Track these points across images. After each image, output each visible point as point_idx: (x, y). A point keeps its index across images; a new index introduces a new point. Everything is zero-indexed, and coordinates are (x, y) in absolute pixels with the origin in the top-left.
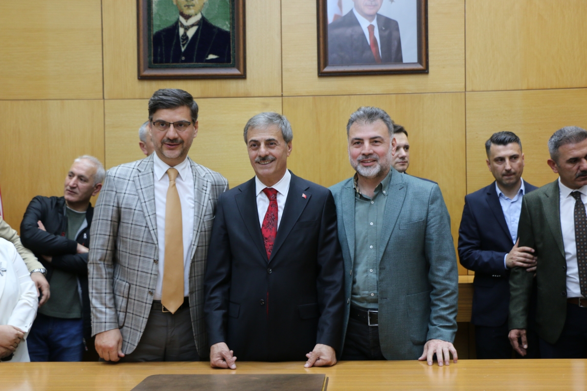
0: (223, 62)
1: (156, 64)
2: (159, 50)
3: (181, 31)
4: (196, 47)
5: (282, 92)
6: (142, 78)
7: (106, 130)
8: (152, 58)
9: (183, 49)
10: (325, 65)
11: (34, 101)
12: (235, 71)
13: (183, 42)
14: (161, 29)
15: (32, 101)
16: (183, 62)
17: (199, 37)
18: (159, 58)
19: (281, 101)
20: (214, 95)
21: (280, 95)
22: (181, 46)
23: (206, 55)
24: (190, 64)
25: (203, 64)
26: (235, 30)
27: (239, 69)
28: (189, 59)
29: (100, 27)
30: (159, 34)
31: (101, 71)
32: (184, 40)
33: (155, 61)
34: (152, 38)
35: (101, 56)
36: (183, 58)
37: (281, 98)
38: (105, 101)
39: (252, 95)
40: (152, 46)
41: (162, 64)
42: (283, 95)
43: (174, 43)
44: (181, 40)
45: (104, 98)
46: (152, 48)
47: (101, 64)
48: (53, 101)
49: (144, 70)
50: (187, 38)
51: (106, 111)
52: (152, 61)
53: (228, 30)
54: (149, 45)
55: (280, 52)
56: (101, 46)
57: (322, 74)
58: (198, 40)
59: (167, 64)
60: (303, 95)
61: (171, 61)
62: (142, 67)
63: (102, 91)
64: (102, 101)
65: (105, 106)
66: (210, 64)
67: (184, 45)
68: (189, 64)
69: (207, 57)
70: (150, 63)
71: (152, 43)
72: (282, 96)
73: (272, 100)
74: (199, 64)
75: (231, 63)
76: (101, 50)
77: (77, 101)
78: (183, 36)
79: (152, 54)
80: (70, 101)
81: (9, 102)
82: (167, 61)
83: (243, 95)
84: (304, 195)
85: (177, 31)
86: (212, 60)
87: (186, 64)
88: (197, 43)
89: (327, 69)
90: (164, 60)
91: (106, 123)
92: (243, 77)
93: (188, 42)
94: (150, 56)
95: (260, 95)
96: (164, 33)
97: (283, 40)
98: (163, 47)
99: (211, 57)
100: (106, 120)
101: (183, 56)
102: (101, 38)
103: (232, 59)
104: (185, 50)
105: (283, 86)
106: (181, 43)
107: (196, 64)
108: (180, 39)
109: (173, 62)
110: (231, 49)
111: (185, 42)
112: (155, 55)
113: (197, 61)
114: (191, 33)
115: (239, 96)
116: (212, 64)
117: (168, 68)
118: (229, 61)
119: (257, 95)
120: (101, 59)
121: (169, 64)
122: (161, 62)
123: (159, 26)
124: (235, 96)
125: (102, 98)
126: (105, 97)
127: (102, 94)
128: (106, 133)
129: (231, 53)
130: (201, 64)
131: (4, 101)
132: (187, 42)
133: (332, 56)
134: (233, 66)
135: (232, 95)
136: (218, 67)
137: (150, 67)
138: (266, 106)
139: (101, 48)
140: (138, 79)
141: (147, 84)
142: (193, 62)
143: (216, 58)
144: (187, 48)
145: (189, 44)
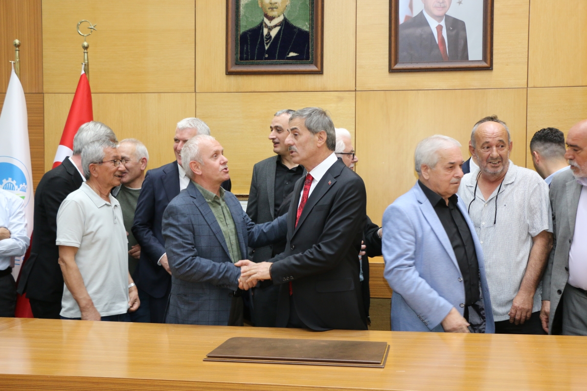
0: (303, 59)
1: (242, 61)
2: (245, 48)
3: (265, 31)
4: (278, 46)
5: (356, 87)
6: (229, 73)
8: (239, 55)
9: (266, 48)
10: (396, 63)
12: (313, 68)
13: (266, 41)
14: (247, 29)
16: (266, 59)
17: (281, 37)
18: (245, 56)
19: (354, 95)
20: (295, 90)
21: (354, 90)
22: (265, 44)
24: (273, 61)
25: (285, 61)
26: (314, 30)
27: (316, 66)
28: (272, 57)
29: (194, 28)
30: (245, 34)
31: (194, 67)
32: (267, 39)
33: (241, 59)
34: (239, 37)
35: (194, 54)
37: (354, 92)
38: (197, 94)
39: (328, 90)
40: (239, 44)
41: (247, 61)
43: (258, 42)
44: (265, 39)
45: (195, 92)
46: (239, 47)
47: (194, 61)
48: (151, 94)
49: (232, 67)
50: (271, 37)
51: (197, 103)
52: (239, 59)
53: (307, 30)
54: (237, 44)
55: (355, 50)
56: (194, 44)
57: (392, 71)
58: (280, 39)
60: (375, 89)
61: (256, 58)
62: (230, 64)
63: (194, 85)
64: (194, 94)
65: (197, 99)
66: (290, 61)
67: (267, 44)
68: (271, 61)
69: (288, 54)
70: (237, 60)
71: (239, 42)
72: (356, 91)
73: (346, 94)
74: (281, 61)
75: (310, 60)
76: (194, 49)
77: (172, 94)
78: (266, 35)
79: (239, 52)
80: (166, 94)
81: (115, 94)
82: (252, 59)
83: (320, 90)
84: (330, 182)
85: (261, 31)
86: (292, 58)
87: (269, 61)
88: (279, 42)
89: (397, 67)
90: (249, 57)
92: (320, 72)
93: (271, 41)
94: (237, 54)
95: (335, 90)
96: (250, 33)
97: (357, 38)
98: (249, 46)
99: (292, 54)
100: (197, 111)
101: (266, 54)
102: (194, 37)
103: (310, 57)
104: (268, 48)
105: (357, 82)
106: (265, 42)
107: (278, 60)
109: (257, 60)
110: (310, 47)
111: (268, 41)
112: (241, 53)
113: (278, 59)
114: (274, 33)
115: (316, 90)
116: (292, 61)
117: (252, 64)
118: (308, 58)
119: (333, 90)
120: (194, 57)
121: (253, 61)
122: (247, 59)
123: (246, 26)
124: (313, 90)
125: (194, 90)
126: (197, 91)
127: (194, 87)
129: (310, 51)
131: (110, 94)
132: (270, 41)
133: (402, 54)
134: (311, 63)
135: (309, 90)
136: (297, 64)
137: (237, 64)
138: (341, 99)
139: (194, 47)
140: (226, 74)
141: (233, 79)
142: (275, 59)
143: (296, 56)
144: (270, 46)
145: (272, 43)
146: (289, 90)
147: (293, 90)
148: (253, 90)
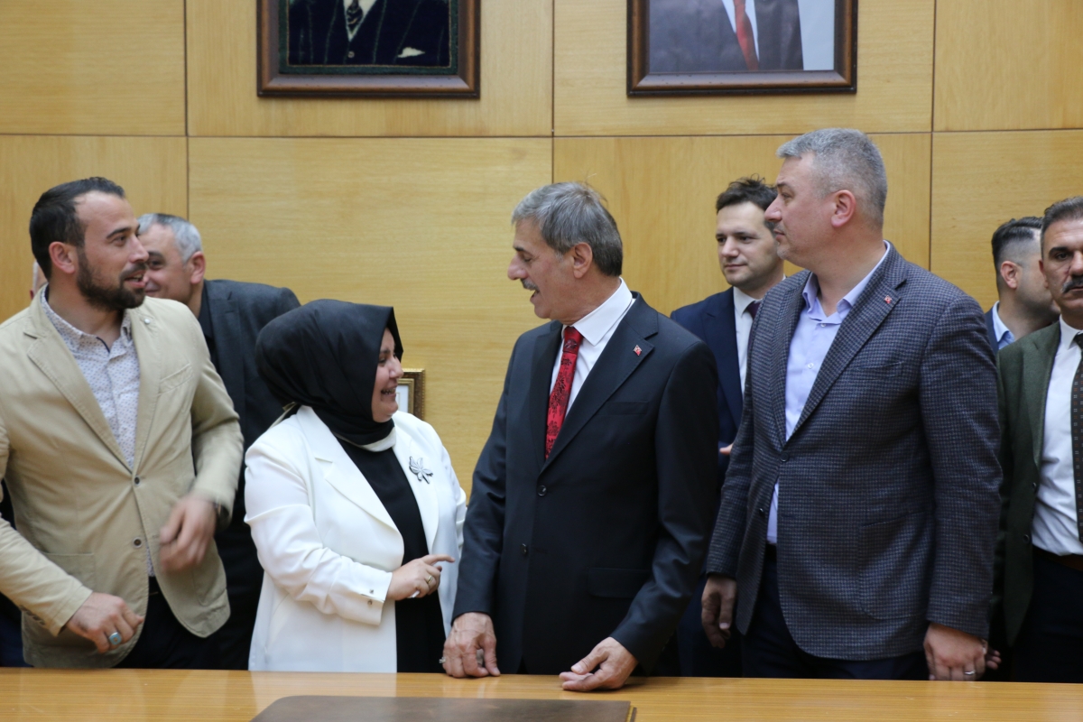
0: (432, 64)
1: (295, 66)
2: (302, 36)
4: (378, 32)
5: (553, 127)
6: (265, 94)
7: (191, 200)
8: (288, 52)
9: (351, 36)
10: (643, 74)
11: (44, 137)
12: (457, 84)
13: (350, 20)
15: (38, 137)
16: (350, 61)
17: (384, 11)
18: (301, 53)
19: (550, 147)
20: (414, 131)
21: (549, 133)
22: (348, 28)
23: (399, 48)
24: (366, 66)
25: (392, 66)
27: (465, 79)
28: (363, 57)
30: (301, 3)
31: (183, 78)
32: (353, 16)
33: (293, 60)
34: (287, 11)
35: (182, 47)
36: (351, 54)
37: (550, 140)
38: (190, 139)
39: (491, 134)
40: (288, 28)
41: (308, 66)
42: (555, 134)
43: (332, 23)
44: (347, 17)
45: (187, 135)
46: (288, 33)
47: (182, 62)
48: (82, 138)
49: (271, 78)
50: (360, 11)
51: (192, 160)
52: (287, 60)
54: (282, 26)
55: (551, 45)
56: (182, 25)
57: (635, 92)
58: (382, 18)
59: (318, 66)
60: (597, 134)
61: (326, 59)
62: (266, 72)
63: (183, 119)
64: (184, 139)
65: (190, 149)
66: (406, 67)
67: (352, 27)
68: (362, 66)
69: (401, 52)
70: (282, 62)
71: (288, 22)
72: (553, 136)
73: (532, 143)
74: (384, 66)
75: (450, 67)
76: (182, 35)
77: (132, 138)
78: (350, 8)
79: (288, 45)
80: (116, 138)
82: (319, 61)
83: (472, 133)
84: (638, 349)
86: (410, 60)
87: (356, 66)
88: (380, 24)
89: (647, 82)
90: (312, 57)
91: (192, 186)
92: (473, 94)
93: (362, 21)
94: (282, 48)
95: (508, 133)
96: (313, 2)
97: (556, 19)
98: (311, 31)
99: (409, 52)
100: (191, 178)
101: (351, 50)
102: (182, 8)
103: (451, 58)
104: (355, 38)
105: (555, 115)
106: (348, 23)
107: (377, 66)
108: (345, 14)
109: (329, 63)
110: (450, 37)
111: (355, 20)
112: (293, 47)
113: (379, 62)
114: (366, 3)
115: (464, 135)
116: (410, 67)
117: (319, 73)
118: (445, 62)
119: (502, 134)
120: (182, 53)
121: (321, 66)
122: (306, 61)
124: (457, 134)
125: (183, 133)
126: (190, 133)
127: (183, 124)
128: (191, 206)
129: (450, 45)
130: (388, 66)
132: (359, 20)
133: (657, 55)
134: (452, 73)
135: (449, 133)
136: (422, 74)
137: (283, 72)
138: (520, 155)
139: (182, 30)
140: (259, 95)
141: (276, 109)
142: (370, 63)
143: (419, 56)
144: (359, 33)
145: (363, 25)
146: (404, 133)
147: (412, 133)
148: (320, 131)
